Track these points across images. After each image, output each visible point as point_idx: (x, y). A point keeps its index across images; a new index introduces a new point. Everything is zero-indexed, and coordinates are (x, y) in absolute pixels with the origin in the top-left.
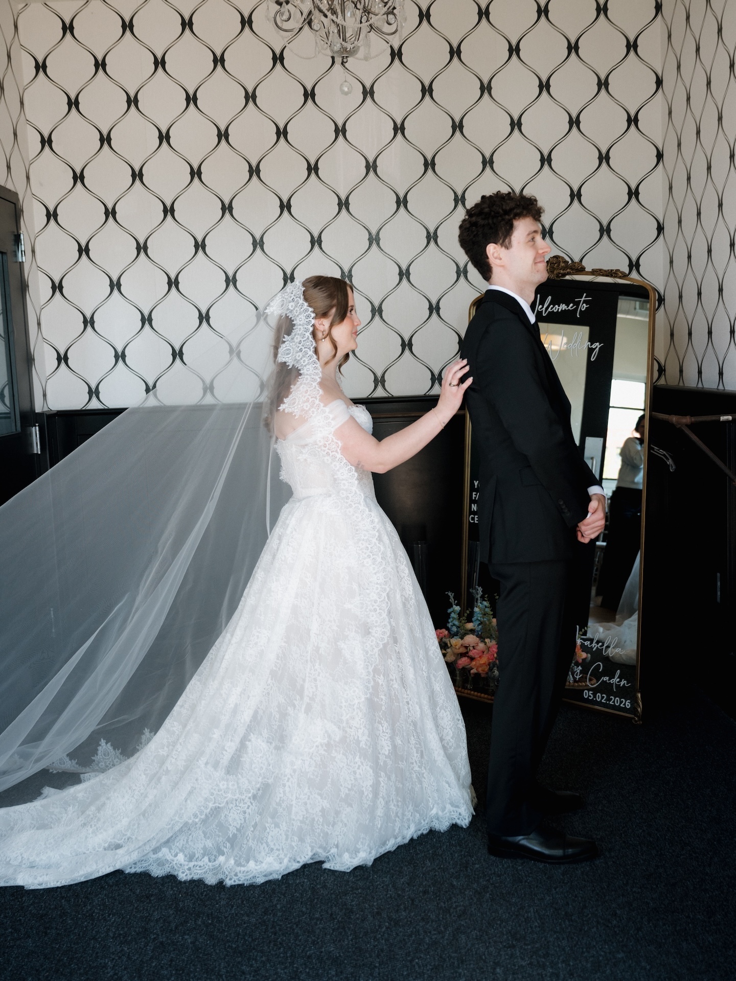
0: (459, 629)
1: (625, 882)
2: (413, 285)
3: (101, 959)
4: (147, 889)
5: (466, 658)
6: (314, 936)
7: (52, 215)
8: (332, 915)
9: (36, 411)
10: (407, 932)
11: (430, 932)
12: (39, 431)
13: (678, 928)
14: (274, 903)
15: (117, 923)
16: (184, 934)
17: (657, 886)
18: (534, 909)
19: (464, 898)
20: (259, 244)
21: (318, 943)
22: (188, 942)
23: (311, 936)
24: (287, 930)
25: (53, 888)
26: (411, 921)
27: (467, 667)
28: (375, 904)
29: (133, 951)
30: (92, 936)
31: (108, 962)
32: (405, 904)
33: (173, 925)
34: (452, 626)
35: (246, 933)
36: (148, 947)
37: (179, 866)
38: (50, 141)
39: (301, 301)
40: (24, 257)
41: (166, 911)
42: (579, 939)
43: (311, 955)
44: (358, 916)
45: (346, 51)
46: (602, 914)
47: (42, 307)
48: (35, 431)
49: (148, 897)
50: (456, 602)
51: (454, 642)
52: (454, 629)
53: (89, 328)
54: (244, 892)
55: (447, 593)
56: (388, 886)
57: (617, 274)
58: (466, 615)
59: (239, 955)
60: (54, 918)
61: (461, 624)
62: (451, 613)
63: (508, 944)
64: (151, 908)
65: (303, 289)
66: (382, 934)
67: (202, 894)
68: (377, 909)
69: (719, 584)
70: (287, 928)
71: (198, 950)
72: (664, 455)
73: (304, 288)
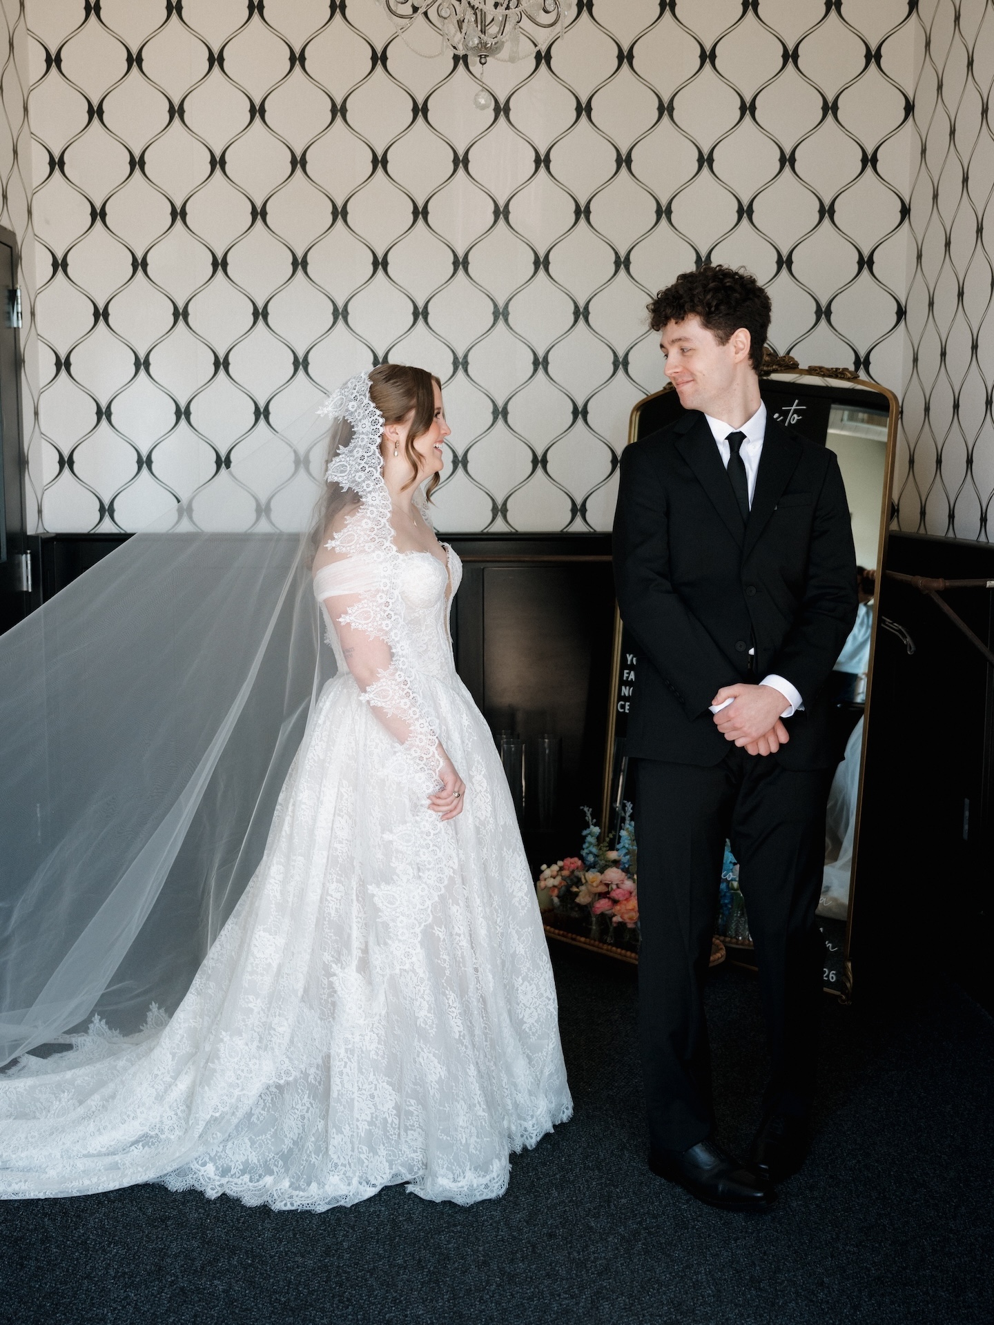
0: (597, 859)
1: (834, 1237)
2: (552, 379)
3: (97, 1308)
4: (162, 1208)
5: (607, 900)
6: (396, 1292)
7: (60, 265)
8: (420, 1261)
9: (29, 533)
10: (527, 1293)
11: (559, 1295)
12: (32, 560)
13: (912, 1309)
14: (339, 1240)
15: (120, 1257)
16: (214, 1276)
17: (880, 1245)
18: (705, 1269)
19: (607, 1247)
20: (342, 314)
21: (401, 1302)
22: (218, 1289)
23: (392, 1291)
24: (356, 1279)
25: (32, 1200)
26: (531, 1278)
27: (607, 912)
28: (481, 1249)
29: (143, 1299)
30: (85, 1273)
31: (108, 1312)
32: (523, 1251)
33: (198, 1264)
34: (588, 854)
35: (300, 1281)
36: (163, 1294)
37: (207, 1180)
38: (61, 163)
39: (367, 400)
40: (20, 322)
41: (188, 1243)
42: (771, 1318)
43: (392, 1319)
44: (456, 1265)
45: (486, 49)
46: (803, 1282)
47: (42, 391)
48: (26, 560)
49: (163, 1221)
50: (595, 820)
51: (591, 877)
52: (591, 858)
53: (104, 421)
54: (297, 1221)
55: (582, 807)
56: (498, 1223)
57: (844, 374)
58: (608, 839)
59: (290, 1313)
60: (34, 1244)
61: (601, 852)
62: (586, 836)
63: (670, 1319)
64: (167, 1236)
65: (370, 383)
66: (490, 1294)
67: (238, 1220)
68: (484, 1256)
69: (967, 814)
70: (358, 1277)
71: (233, 1303)
72: (899, 631)
73: (372, 383)
